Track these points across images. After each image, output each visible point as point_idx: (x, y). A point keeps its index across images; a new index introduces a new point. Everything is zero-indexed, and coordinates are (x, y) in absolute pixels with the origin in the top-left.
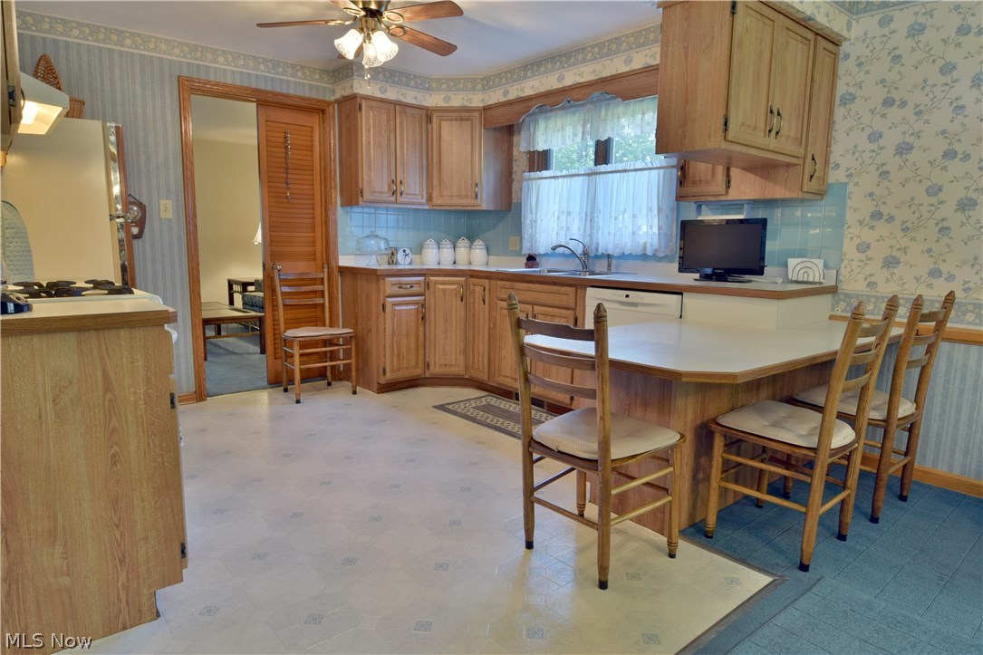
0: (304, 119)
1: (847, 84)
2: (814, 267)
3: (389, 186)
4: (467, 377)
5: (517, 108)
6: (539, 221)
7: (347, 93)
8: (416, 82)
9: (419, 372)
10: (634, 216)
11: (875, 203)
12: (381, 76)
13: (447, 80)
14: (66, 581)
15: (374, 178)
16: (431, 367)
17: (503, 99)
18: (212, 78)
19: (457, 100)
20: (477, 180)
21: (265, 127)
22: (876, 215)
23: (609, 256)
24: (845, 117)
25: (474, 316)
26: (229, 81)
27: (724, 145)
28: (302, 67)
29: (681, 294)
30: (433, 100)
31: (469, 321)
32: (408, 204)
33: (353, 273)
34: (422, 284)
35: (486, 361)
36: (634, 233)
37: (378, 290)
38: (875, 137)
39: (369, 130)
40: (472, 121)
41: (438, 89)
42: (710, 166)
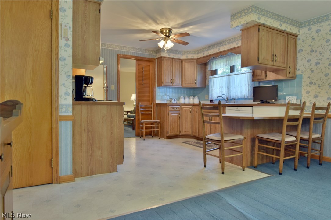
0: (148, 64)
1: (300, 47)
2: (293, 99)
3: (170, 81)
4: (192, 135)
5: (207, 58)
6: (214, 90)
7: (160, 56)
8: (178, 53)
9: (178, 133)
10: (241, 87)
11: (310, 79)
12: (169, 51)
13: (187, 51)
14: (101, 159)
15: (166, 79)
16: (182, 132)
17: (203, 56)
18: (125, 54)
19: (190, 57)
20: (195, 79)
21: (138, 66)
22: (311, 83)
23: (234, 99)
24: (300, 56)
25: (194, 117)
26: (130, 55)
27: (258, 64)
28: (148, 50)
29: (252, 106)
30: (183, 57)
31: (193, 118)
32: (176, 86)
33: (160, 105)
34: (179, 108)
35: (198, 130)
36: (241, 92)
37: (167, 109)
38: (309, 61)
39: (165, 66)
40: (194, 62)
41: (185, 54)
42: (261, 71)
